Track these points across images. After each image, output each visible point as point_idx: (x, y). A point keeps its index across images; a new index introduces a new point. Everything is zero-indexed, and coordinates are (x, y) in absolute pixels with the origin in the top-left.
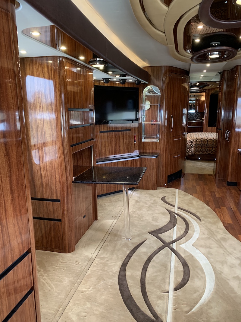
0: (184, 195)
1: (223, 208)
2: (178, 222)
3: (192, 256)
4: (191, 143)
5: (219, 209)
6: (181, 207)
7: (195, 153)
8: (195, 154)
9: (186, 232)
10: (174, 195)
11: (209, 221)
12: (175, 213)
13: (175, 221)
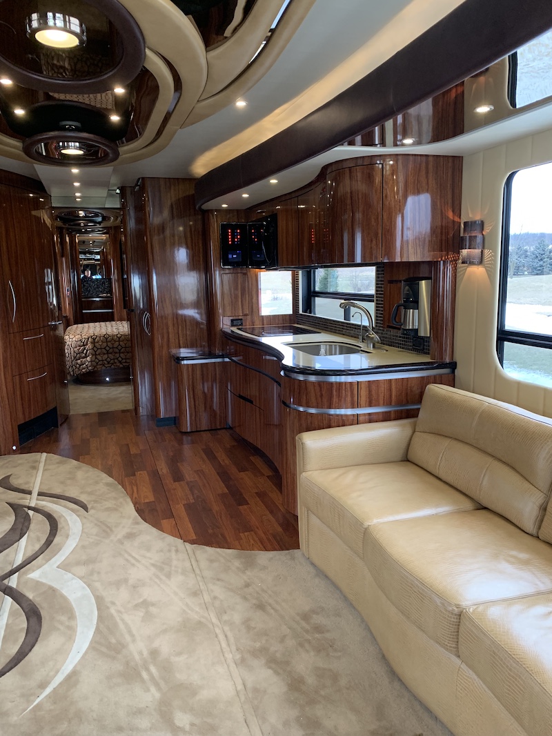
0: (58, 463)
1: (140, 474)
2: (32, 526)
3: (54, 590)
4: (84, 345)
5: (132, 477)
6: (45, 492)
7: (95, 367)
8: (96, 369)
9: (48, 543)
10: (35, 468)
11: (106, 507)
12: (30, 508)
13: (26, 524)
